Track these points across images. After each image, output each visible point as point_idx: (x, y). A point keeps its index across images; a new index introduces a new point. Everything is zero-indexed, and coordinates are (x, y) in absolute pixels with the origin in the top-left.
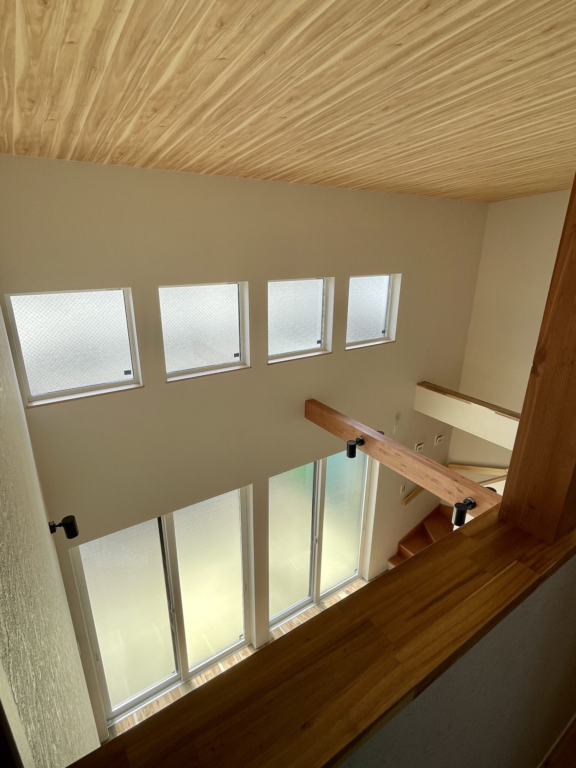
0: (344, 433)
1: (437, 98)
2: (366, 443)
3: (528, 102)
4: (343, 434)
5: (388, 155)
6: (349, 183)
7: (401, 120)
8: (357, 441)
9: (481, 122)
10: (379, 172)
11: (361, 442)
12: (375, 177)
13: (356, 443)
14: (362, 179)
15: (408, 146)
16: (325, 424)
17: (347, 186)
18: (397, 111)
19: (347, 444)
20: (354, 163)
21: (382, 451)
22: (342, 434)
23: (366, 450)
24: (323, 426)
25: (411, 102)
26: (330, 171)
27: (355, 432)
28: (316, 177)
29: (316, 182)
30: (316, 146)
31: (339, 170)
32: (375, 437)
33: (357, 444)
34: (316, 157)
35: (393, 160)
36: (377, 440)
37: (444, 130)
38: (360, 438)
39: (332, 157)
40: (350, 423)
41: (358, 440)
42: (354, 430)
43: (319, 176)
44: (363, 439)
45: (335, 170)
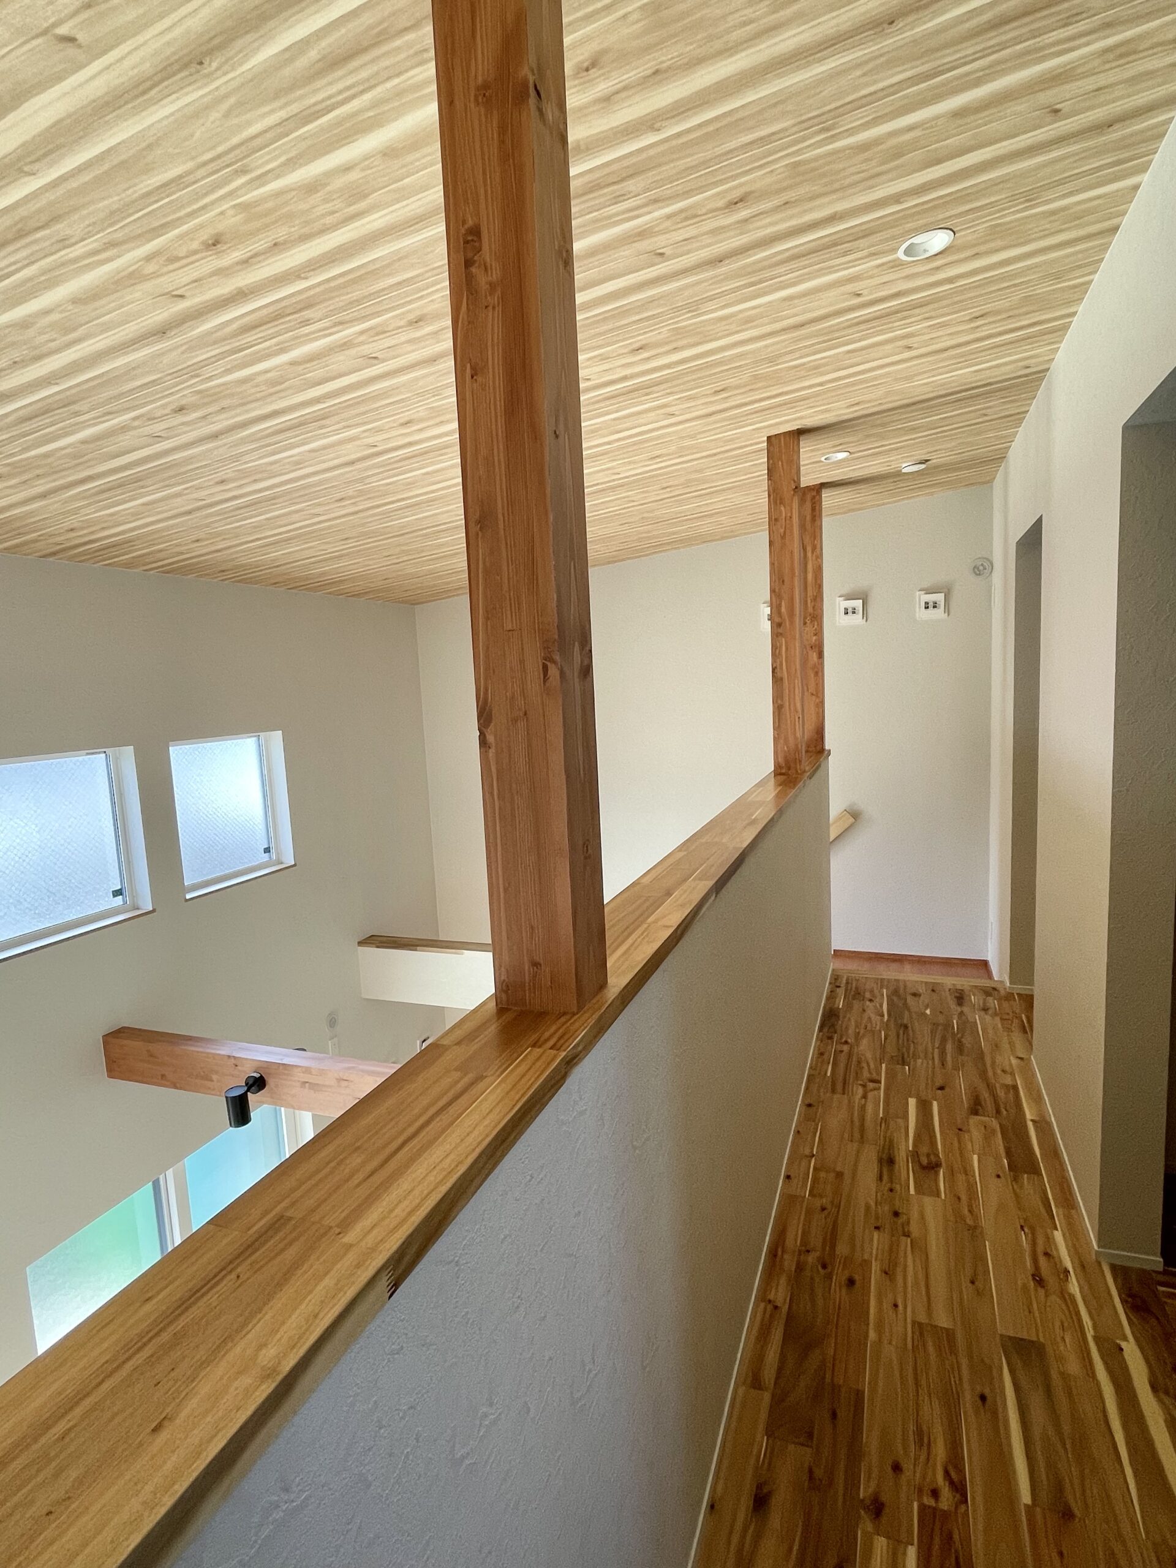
0: (215, 1077)
1: (272, 402)
2: (271, 1082)
3: (421, 430)
4: (212, 1081)
5: (204, 502)
6: (133, 557)
7: (215, 436)
8: (247, 1084)
9: (359, 455)
10: (194, 538)
11: (258, 1083)
12: (186, 548)
13: (246, 1088)
14: (161, 551)
15: (240, 487)
16: (163, 1076)
17: (129, 565)
18: (204, 417)
19: (226, 1097)
20: (136, 515)
21: (307, 1085)
22: (208, 1084)
23: (272, 1098)
24: (162, 1080)
25: (225, 403)
26: (82, 528)
27: (239, 1068)
28: (51, 541)
29: (54, 554)
30: (38, 472)
31: (103, 529)
32: (286, 1061)
33: (248, 1090)
34: (44, 496)
35: (217, 513)
36: (293, 1066)
37: (298, 463)
38: (255, 1075)
39: (84, 498)
40: (224, 1051)
41: (251, 1082)
42: (237, 1062)
43: (58, 539)
44: (261, 1076)
45: (94, 529)
